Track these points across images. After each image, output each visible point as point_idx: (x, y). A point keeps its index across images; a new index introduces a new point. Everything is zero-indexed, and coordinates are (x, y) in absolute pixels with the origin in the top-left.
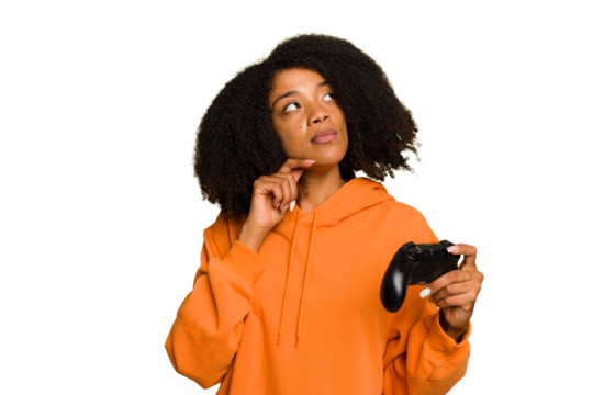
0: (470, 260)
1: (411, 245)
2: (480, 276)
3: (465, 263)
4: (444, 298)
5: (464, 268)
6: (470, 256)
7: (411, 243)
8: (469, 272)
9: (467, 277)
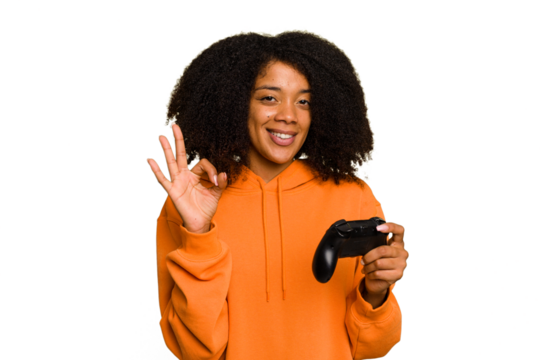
0: (397, 238)
1: (343, 223)
2: (405, 254)
3: (393, 240)
4: (373, 272)
5: (393, 245)
6: (398, 234)
7: (343, 220)
8: (396, 249)
9: (394, 253)
